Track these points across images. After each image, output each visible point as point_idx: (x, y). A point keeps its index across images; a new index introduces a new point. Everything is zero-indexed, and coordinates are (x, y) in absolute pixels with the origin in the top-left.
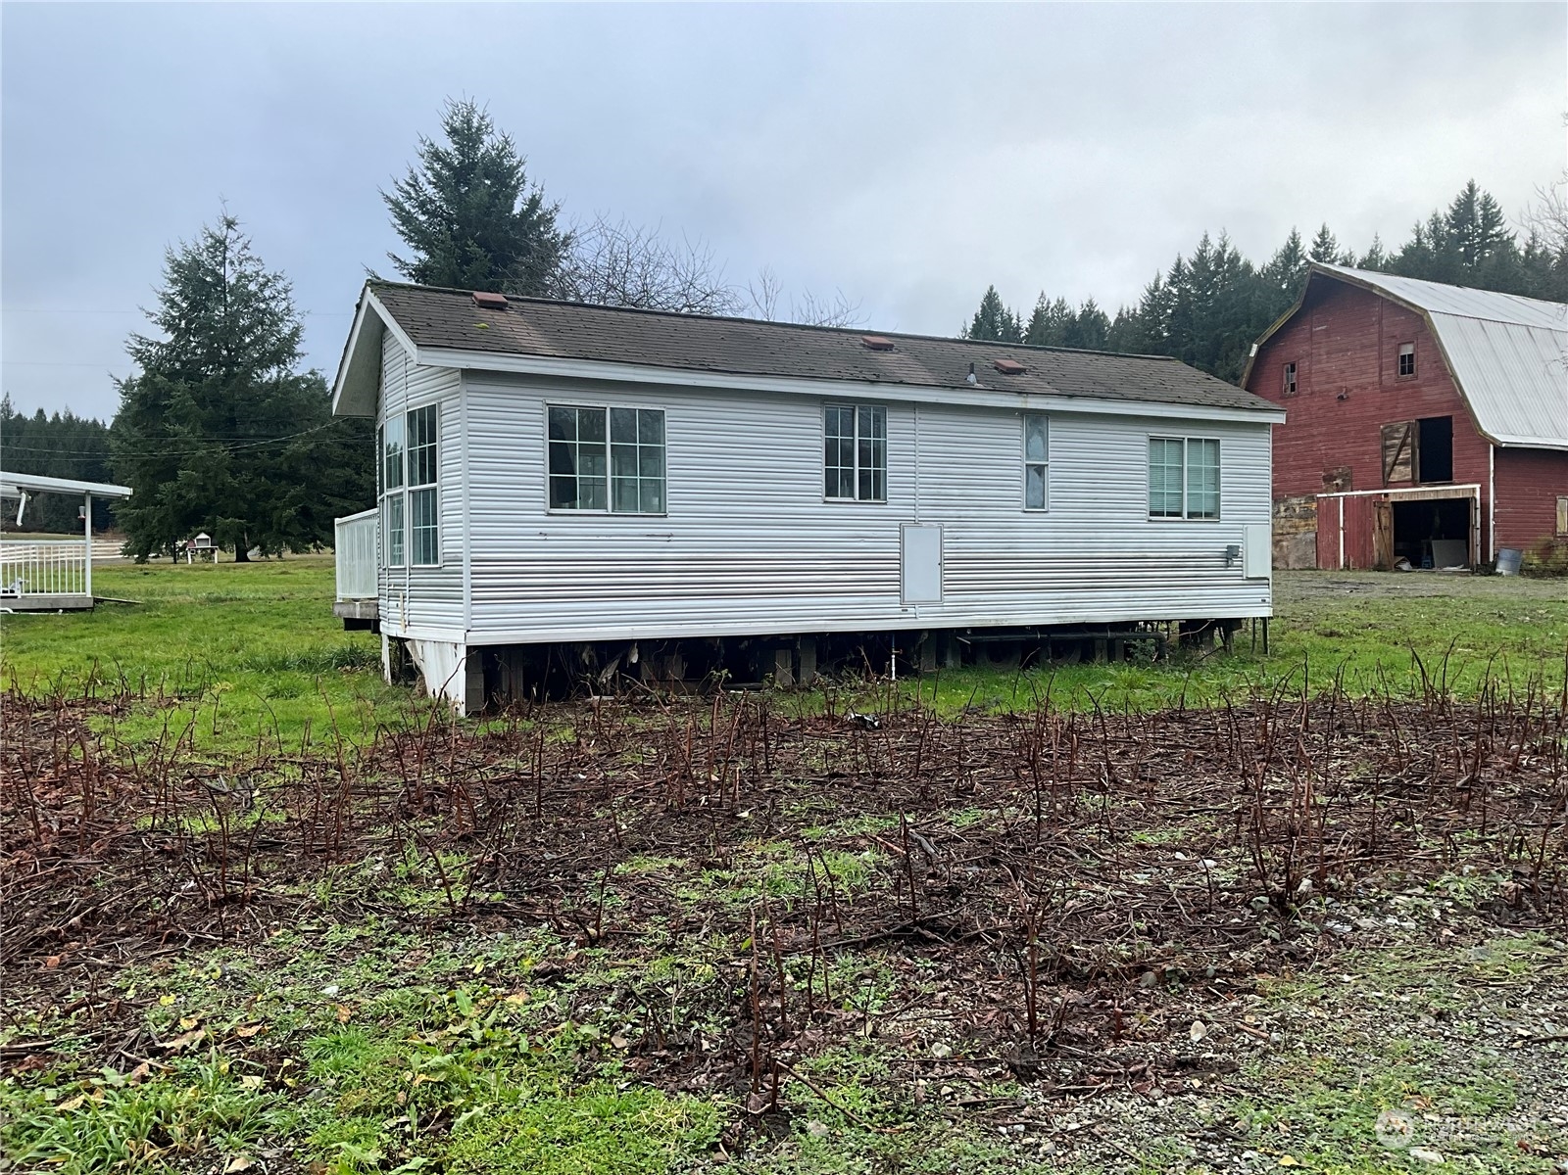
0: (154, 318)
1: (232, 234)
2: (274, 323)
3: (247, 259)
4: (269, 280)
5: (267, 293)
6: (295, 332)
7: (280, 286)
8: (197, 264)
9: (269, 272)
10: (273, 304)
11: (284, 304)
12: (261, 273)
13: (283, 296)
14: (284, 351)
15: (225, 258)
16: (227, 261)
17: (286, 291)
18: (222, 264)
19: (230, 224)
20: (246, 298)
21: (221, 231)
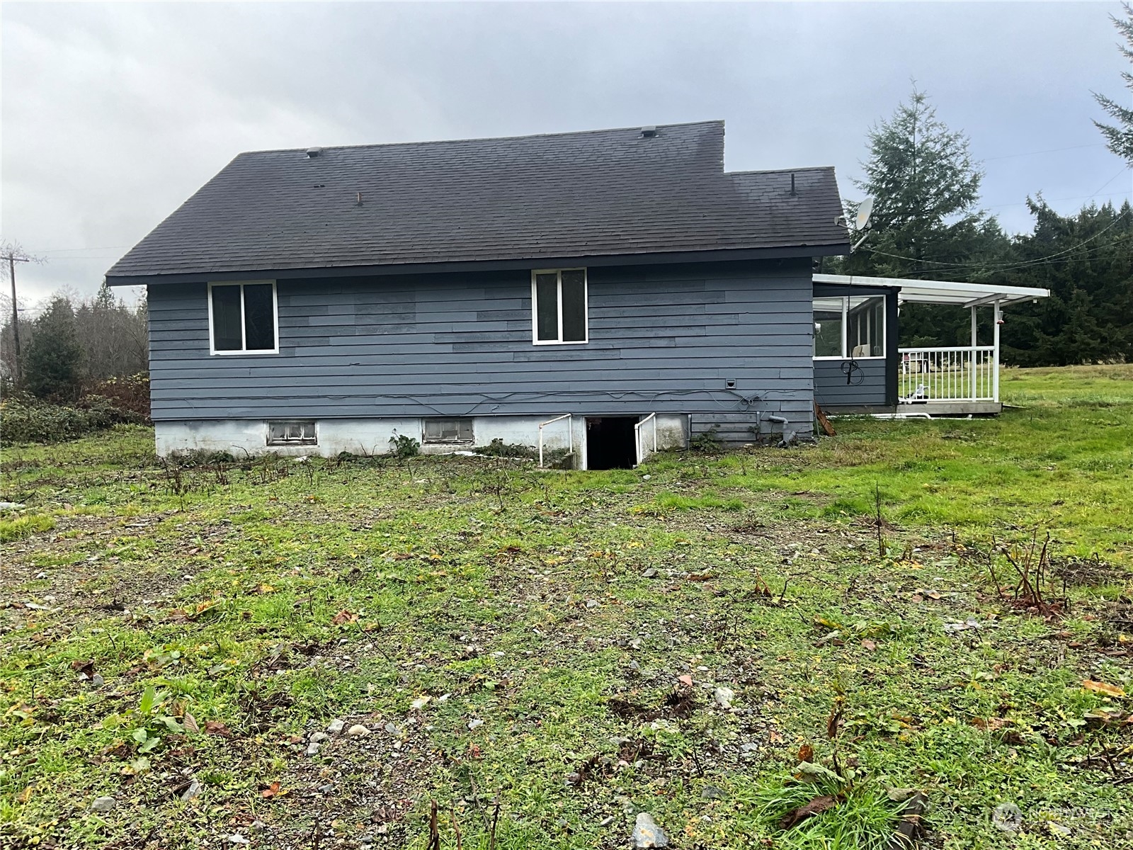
0: (859, 185)
1: (921, 107)
2: (955, 174)
3: (932, 125)
4: (951, 140)
5: (948, 151)
6: (975, 180)
7: (959, 143)
8: (893, 136)
9: (951, 133)
10: (953, 159)
11: (962, 158)
12: (946, 134)
13: (962, 151)
14: (964, 196)
15: (914, 128)
16: (917, 130)
17: (964, 147)
18: (912, 133)
19: (919, 100)
20: (931, 158)
21: (910, 107)
